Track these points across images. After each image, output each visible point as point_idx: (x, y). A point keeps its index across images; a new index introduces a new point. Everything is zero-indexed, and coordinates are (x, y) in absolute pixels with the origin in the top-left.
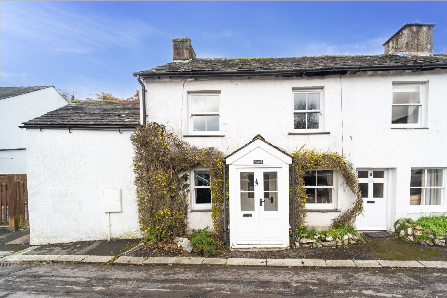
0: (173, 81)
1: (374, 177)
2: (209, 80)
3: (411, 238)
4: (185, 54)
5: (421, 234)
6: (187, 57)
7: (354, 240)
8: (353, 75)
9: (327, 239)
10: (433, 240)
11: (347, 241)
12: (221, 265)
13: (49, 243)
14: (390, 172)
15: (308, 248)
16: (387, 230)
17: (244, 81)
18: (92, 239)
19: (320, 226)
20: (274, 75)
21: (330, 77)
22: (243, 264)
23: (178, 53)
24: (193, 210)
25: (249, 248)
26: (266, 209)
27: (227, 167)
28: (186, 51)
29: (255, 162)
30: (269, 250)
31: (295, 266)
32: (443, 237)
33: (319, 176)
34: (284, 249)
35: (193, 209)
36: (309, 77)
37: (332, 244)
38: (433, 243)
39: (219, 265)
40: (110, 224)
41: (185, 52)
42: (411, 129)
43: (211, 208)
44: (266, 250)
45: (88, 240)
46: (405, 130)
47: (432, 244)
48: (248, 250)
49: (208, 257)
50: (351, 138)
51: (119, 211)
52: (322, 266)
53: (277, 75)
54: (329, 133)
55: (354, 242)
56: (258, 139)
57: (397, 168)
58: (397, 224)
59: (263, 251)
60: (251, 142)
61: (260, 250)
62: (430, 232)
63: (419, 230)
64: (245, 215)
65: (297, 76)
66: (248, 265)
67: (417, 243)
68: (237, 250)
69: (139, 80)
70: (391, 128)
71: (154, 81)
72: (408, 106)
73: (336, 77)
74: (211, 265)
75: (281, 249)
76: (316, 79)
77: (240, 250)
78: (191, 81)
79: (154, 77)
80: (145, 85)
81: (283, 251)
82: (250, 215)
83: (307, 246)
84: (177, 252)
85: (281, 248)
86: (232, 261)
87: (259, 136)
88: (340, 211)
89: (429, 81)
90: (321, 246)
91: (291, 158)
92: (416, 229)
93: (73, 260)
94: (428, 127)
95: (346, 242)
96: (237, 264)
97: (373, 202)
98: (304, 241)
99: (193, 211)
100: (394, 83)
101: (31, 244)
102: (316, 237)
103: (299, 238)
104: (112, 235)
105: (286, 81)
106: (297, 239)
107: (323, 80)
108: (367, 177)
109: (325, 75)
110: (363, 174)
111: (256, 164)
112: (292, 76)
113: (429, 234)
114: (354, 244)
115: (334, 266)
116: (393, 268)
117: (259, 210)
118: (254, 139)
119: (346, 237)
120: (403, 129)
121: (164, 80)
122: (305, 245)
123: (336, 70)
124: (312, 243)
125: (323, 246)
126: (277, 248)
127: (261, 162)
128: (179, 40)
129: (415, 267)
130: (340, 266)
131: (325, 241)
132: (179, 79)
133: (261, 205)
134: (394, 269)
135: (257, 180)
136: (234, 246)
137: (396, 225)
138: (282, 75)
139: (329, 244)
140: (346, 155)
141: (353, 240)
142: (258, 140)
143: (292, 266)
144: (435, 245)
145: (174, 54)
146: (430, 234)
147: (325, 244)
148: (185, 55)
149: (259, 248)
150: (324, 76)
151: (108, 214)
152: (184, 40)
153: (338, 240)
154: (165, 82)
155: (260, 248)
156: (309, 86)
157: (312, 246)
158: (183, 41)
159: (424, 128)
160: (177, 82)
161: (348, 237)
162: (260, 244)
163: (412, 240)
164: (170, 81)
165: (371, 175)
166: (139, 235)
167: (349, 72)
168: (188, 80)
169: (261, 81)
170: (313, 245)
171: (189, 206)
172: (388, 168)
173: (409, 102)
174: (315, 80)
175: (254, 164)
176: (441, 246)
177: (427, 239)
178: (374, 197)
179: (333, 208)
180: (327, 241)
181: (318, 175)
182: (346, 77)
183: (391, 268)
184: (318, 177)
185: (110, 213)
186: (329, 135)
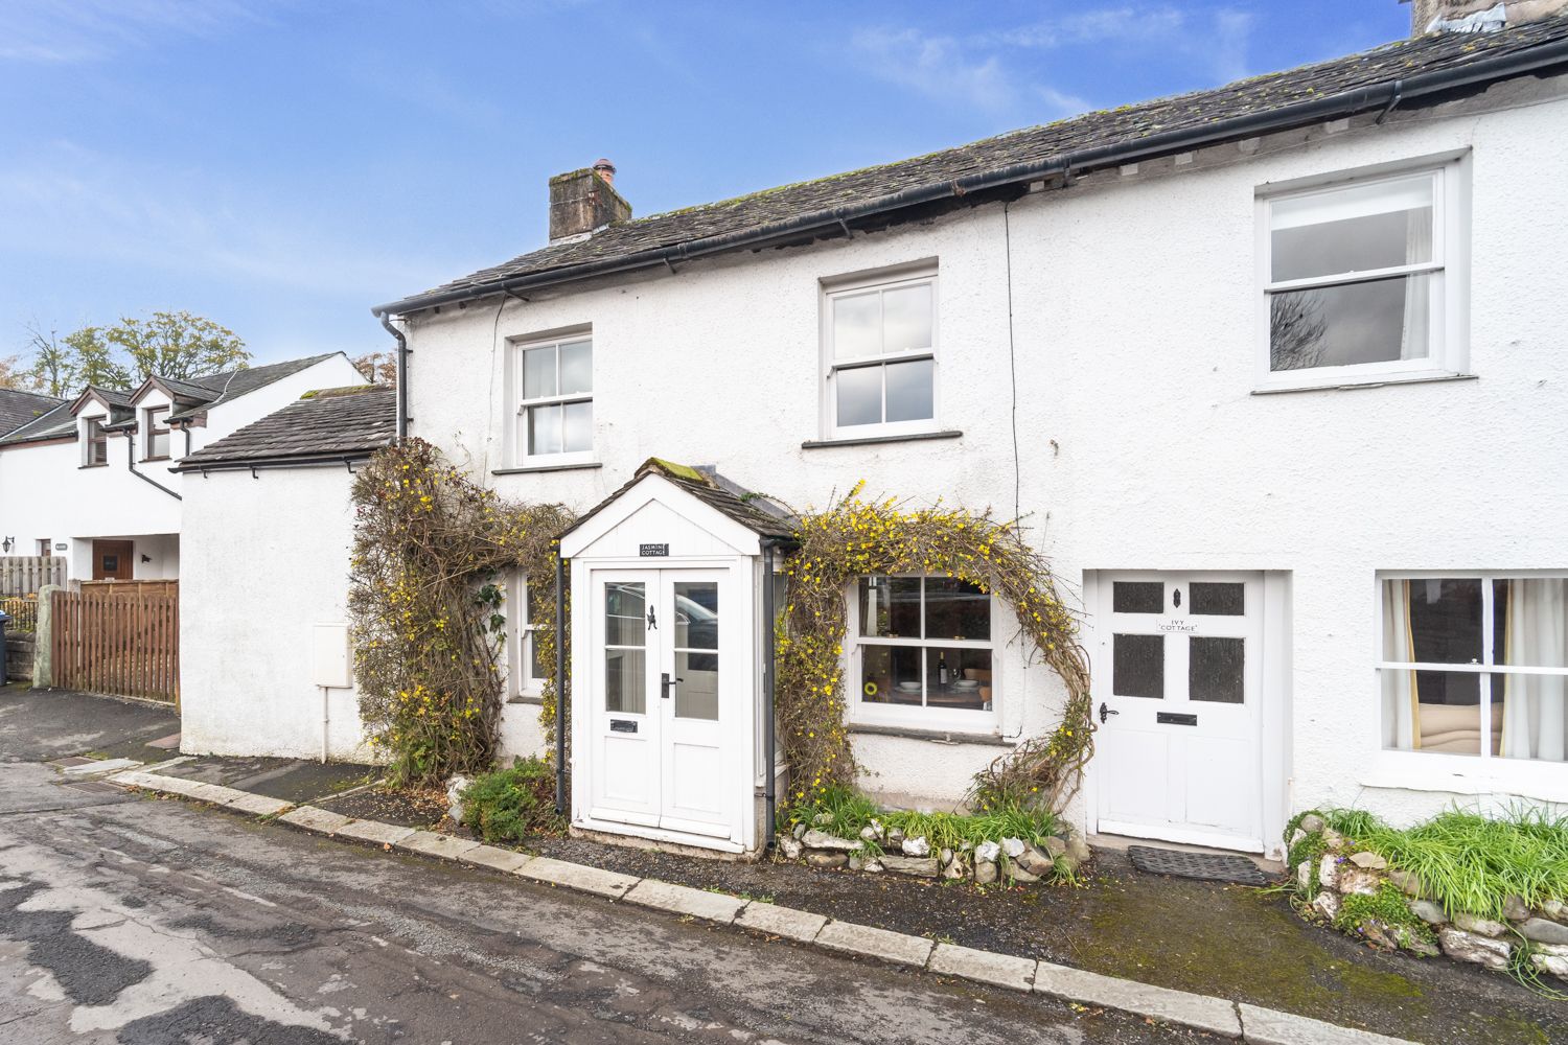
0: (472, 313)
1: (1192, 611)
2: (562, 296)
3: (1327, 902)
4: (582, 216)
5: (1367, 891)
6: (587, 225)
7: (1025, 869)
8: (1059, 192)
9: (907, 846)
10: (1434, 928)
11: (989, 868)
12: (501, 872)
13: (211, 753)
14: (1272, 588)
15: (825, 868)
16: (1261, 851)
17: (660, 281)
18: (292, 756)
19: (930, 795)
20: (747, 246)
21: (960, 219)
22: (558, 882)
23: (562, 219)
24: (520, 697)
25: (623, 837)
26: (682, 711)
27: (565, 566)
28: (584, 206)
29: (647, 550)
30: (683, 853)
31: (707, 917)
32: (1496, 927)
33: (932, 600)
34: (732, 858)
35: (521, 694)
36: (870, 235)
37: (919, 867)
38: (1439, 945)
39: (496, 871)
40: (327, 716)
41: (582, 209)
42: (1368, 386)
43: (538, 695)
44: (675, 851)
45: (284, 755)
46: (1332, 394)
47: (1434, 951)
48: (620, 842)
49: (492, 843)
50: (1053, 448)
51: (345, 684)
52: (795, 937)
53: (756, 247)
54: (957, 435)
55: (1024, 876)
56: (650, 472)
57: (1294, 573)
58: (1297, 830)
59: (664, 853)
60: (629, 486)
61: (657, 849)
62: (1417, 888)
63: (1366, 871)
64: (617, 725)
65: (825, 237)
66: (570, 887)
67: (1345, 934)
68: (589, 836)
69: (387, 324)
70: (1254, 394)
71: (429, 321)
72: (1403, 276)
73: (986, 214)
74: (478, 867)
75: (724, 858)
76: (906, 236)
77: (598, 838)
78: (515, 308)
79: (424, 310)
80: (408, 336)
81: (729, 862)
82: (631, 727)
83: (822, 859)
84: (432, 818)
85: (724, 852)
86: (538, 867)
87: (652, 462)
88: (1013, 745)
89: (1471, 148)
90: (874, 868)
91: (758, 537)
92: (1354, 864)
93: (214, 799)
94: (1472, 373)
95: (986, 872)
96: (541, 878)
97: (1189, 720)
98: (816, 839)
99: (517, 700)
100: (1261, 195)
101: (182, 750)
102: (867, 832)
103: (801, 828)
104: (330, 748)
105: (796, 259)
106: (794, 830)
107: (932, 236)
108: (1158, 608)
109: (934, 217)
110: (1136, 595)
111: (646, 555)
112: (809, 241)
113: (1412, 897)
114: (1018, 882)
115: (838, 946)
116: (1075, 1006)
117: (658, 710)
118: (641, 474)
119: (988, 851)
120: (1323, 394)
121: (452, 314)
122: (816, 857)
123: (966, 191)
124: (845, 852)
125: (886, 870)
126: (711, 850)
127: (662, 550)
128: (565, 178)
129: (1187, 1021)
130: (861, 951)
131: (899, 852)
132: (486, 305)
133: (665, 694)
134: (1082, 1009)
135: (652, 608)
136: (581, 821)
137: (1292, 834)
138: (777, 242)
139: (909, 865)
140: (1033, 518)
141: (1021, 867)
142: (650, 477)
143: (696, 917)
144: (1444, 957)
145: (553, 222)
146: (1420, 899)
147: (893, 865)
148: (582, 220)
149: (654, 841)
150: (931, 220)
151: (324, 689)
152: (580, 175)
153: (946, 855)
154: (454, 320)
155: (656, 842)
156: (879, 266)
157: (846, 864)
158: (577, 178)
159: (1459, 378)
160: (480, 315)
161: (1001, 849)
162: (659, 828)
163: (1329, 912)
164: (464, 316)
165: (1177, 602)
166: (366, 756)
167: (1034, 187)
168: (508, 304)
169: (713, 272)
170: (848, 861)
171: (506, 684)
172: (1263, 571)
173: (1408, 260)
174: (900, 238)
175: (641, 555)
176: (1479, 969)
177: (1397, 920)
178: (1193, 697)
179: (989, 732)
180: (907, 856)
181: (926, 597)
182: (1025, 206)
183: (1067, 1002)
184: (927, 604)
185: (327, 688)
186: (958, 440)
